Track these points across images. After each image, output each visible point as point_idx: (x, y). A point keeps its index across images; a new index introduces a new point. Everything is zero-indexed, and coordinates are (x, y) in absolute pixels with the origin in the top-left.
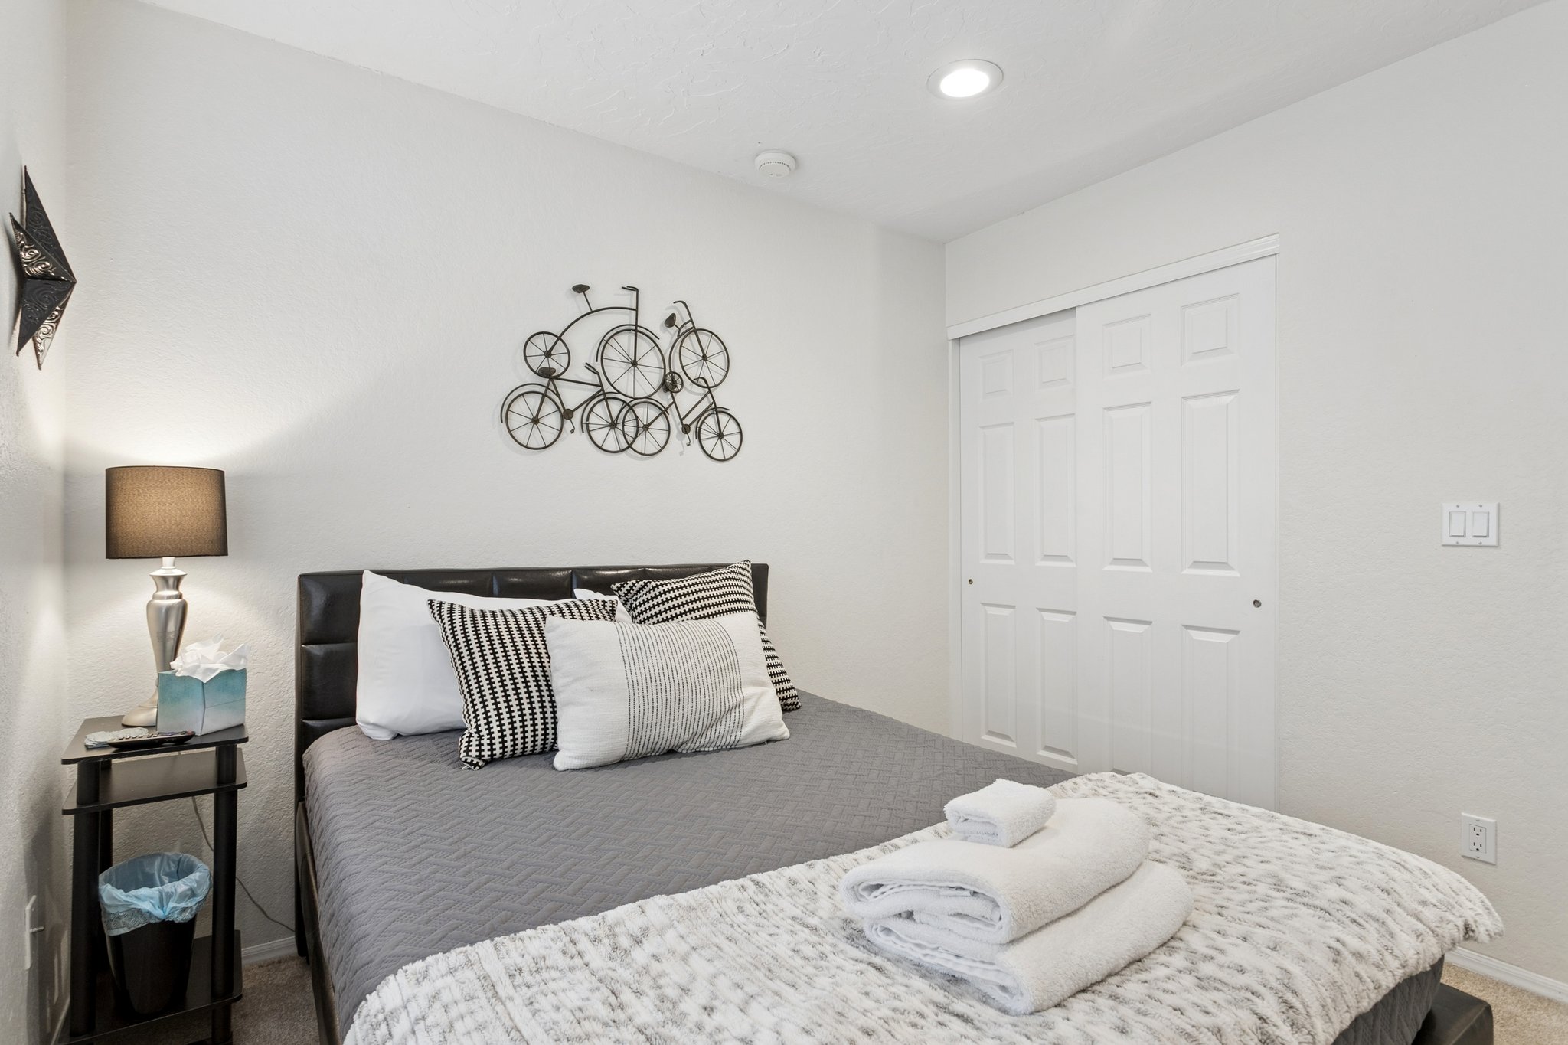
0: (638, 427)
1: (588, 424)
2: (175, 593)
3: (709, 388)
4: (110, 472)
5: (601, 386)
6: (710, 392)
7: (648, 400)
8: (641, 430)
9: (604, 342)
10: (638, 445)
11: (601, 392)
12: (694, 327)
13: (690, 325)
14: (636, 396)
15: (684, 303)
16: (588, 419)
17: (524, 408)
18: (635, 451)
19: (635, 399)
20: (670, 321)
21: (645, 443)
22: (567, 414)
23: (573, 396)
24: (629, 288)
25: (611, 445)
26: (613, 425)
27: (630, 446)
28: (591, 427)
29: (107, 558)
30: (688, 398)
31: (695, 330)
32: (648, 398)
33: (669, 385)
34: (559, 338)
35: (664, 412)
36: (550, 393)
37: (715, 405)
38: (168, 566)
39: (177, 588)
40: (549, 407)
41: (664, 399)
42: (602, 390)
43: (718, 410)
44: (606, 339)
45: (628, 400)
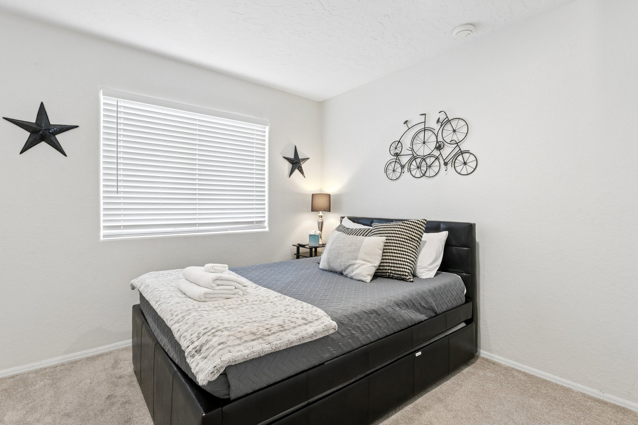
0: (427, 167)
1: (410, 169)
2: (322, 219)
3: (457, 143)
4: (312, 194)
5: (413, 154)
6: (458, 145)
7: (430, 155)
8: (428, 167)
9: (413, 138)
10: (427, 174)
11: (413, 157)
12: (448, 120)
13: (447, 119)
14: (424, 155)
15: (444, 112)
16: (410, 167)
17: (391, 168)
18: (426, 177)
19: (425, 156)
20: (438, 121)
21: (431, 172)
22: (403, 167)
23: (404, 160)
24: (422, 115)
25: (418, 175)
26: (418, 167)
27: (424, 175)
28: (411, 170)
29: (312, 211)
30: (447, 151)
31: (449, 121)
32: (429, 154)
33: (439, 147)
34: (399, 142)
35: (437, 158)
36: (397, 160)
37: (461, 150)
38: (321, 213)
39: (322, 218)
40: (398, 166)
41: (436, 153)
42: (413, 156)
43: (463, 152)
44: (414, 137)
45: (422, 157)
